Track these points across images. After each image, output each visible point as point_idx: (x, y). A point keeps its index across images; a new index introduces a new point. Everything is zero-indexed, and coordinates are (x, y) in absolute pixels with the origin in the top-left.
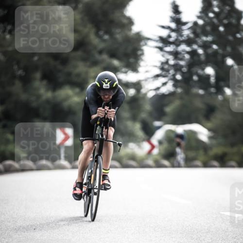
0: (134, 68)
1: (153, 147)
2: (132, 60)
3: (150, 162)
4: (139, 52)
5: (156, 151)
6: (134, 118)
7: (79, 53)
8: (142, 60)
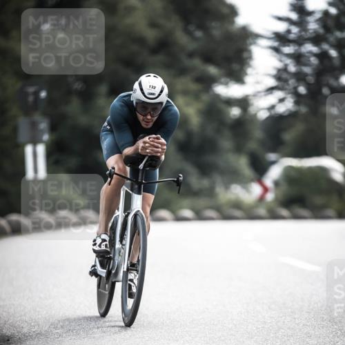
0: (239, 78)
1: (266, 190)
2: (235, 66)
3: (262, 211)
4: (245, 55)
5: (270, 197)
6: (239, 149)
7: (160, 58)
8: (250, 66)
